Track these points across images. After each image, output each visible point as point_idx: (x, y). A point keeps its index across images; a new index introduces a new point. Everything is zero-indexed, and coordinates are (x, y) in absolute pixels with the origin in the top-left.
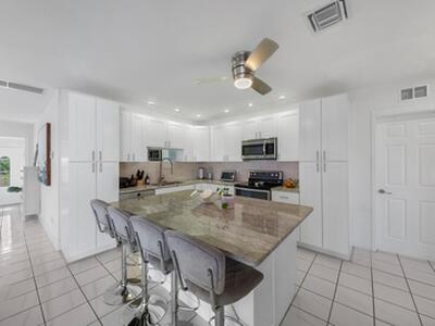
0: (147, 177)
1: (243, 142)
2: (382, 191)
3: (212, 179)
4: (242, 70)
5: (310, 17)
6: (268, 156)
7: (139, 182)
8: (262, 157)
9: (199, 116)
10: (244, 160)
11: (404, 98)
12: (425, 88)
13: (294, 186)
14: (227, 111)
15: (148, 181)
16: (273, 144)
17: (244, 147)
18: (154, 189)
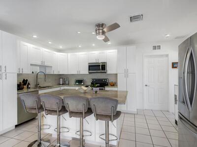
0: (29, 84)
1: (89, 63)
2: (146, 85)
5: (131, 18)
6: (102, 71)
9: (61, 47)
10: (89, 73)
11: (153, 49)
12: (160, 46)
13: (114, 85)
14: (80, 46)
15: (29, 86)
16: (105, 65)
17: (89, 66)
18: (38, 91)
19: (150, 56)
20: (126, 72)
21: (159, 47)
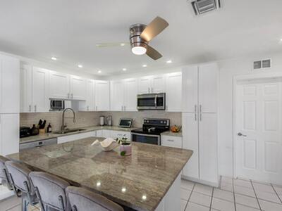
0: (50, 126)
1: (139, 95)
2: (240, 134)
3: (111, 125)
4: (138, 40)
5: (193, 3)
6: (159, 108)
7: (41, 130)
8: (154, 108)
9: (100, 72)
10: (139, 110)
11: (255, 67)
12: (269, 61)
13: (178, 131)
14: (124, 69)
15: (50, 129)
16: (162, 98)
17: (139, 99)
18: (56, 138)
19: (249, 80)
20: (198, 111)
21: (267, 63)
